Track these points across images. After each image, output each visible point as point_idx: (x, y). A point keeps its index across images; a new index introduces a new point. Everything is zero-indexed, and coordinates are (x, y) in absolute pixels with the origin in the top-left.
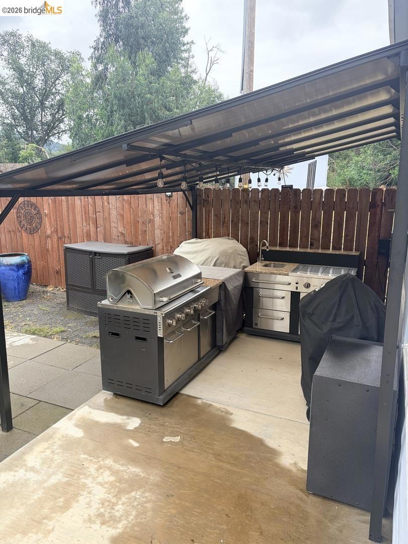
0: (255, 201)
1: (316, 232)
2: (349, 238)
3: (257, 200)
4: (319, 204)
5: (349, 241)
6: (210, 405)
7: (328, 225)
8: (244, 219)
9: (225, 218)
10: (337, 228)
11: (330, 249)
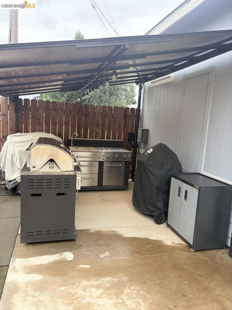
0: (61, 110)
1: (97, 129)
2: (114, 133)
3: (62, 109)
4: (99, 114)
5: (114, 135)
6: (100, 231)
7: (104, 125)
8: (54, 121)
9: (40, 120)
10: (108, 127)
11: (105, 139)
